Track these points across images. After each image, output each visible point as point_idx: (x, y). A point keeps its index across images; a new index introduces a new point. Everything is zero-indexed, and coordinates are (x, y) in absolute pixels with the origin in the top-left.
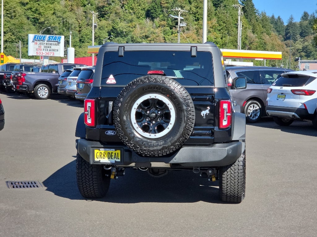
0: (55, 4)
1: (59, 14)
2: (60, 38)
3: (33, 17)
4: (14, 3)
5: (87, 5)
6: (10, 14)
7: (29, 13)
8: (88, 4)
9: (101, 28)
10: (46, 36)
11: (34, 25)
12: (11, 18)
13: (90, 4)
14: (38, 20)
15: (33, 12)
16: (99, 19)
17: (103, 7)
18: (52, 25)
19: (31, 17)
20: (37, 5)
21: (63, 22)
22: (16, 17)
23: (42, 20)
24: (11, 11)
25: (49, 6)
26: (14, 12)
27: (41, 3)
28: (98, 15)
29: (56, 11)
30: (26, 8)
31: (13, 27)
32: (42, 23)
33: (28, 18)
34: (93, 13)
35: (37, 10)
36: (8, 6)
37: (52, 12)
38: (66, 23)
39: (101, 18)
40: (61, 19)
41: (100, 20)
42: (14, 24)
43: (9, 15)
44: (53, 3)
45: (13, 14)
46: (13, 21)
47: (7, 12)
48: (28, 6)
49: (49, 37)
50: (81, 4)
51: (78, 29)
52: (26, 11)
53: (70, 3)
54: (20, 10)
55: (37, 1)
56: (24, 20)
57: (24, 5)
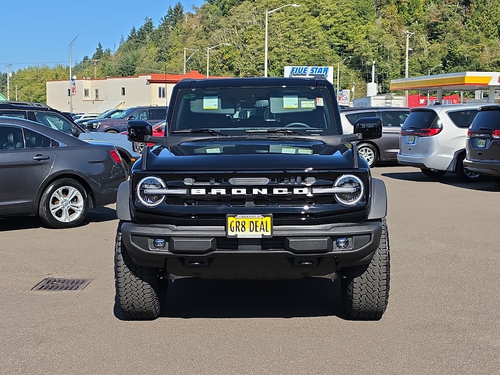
0: (369, 25)
1: (373, 38)
2: (326, 70)
3: (339, 44)
4: (314, 27)
5: (413, 24)
6: (308, 41)
7: (334, 39)
8: (414, 21)
9: (432, 54)
10: (307, 68)
11: (340, 55)
12: (309, 46)
13: (417, 21)
14: (345, 47)
15: (338, 37)
16: (430, 41)
17: (437, 24)
18: (364, 54)
19: (336, 44)
20: (344, 28)
21: (379, 49)
22: (316, 46)
23: (351, 47)
24: (309, 37)
25: (360, 29)
26: (314, 38)
27: (350, 24)
28: (429, 36)
29: (370, 35)
30: (329, 32)
31: (312, 59)
32: (350, 51)
33: (332, 47)
34: (408, 34)
35: (344, 34)
36: (306, 31)
37: (364, 36)
38: (383, 50)
39: (433, 40)
40: (376, 44)
41: (431, 43)
43: (308, 44)
44: (366, 23)
45: (313, 41)
46: (311, 52)
47: (305, 39)
48: (333, 30)
49: (312, 68)
50: (405, 21)
51: (399, 57)
52: (330, 36)
53: (389, 22)
54: (321, 35)
55: (345, 22)
56: (327, 49)
57: (326, 27)
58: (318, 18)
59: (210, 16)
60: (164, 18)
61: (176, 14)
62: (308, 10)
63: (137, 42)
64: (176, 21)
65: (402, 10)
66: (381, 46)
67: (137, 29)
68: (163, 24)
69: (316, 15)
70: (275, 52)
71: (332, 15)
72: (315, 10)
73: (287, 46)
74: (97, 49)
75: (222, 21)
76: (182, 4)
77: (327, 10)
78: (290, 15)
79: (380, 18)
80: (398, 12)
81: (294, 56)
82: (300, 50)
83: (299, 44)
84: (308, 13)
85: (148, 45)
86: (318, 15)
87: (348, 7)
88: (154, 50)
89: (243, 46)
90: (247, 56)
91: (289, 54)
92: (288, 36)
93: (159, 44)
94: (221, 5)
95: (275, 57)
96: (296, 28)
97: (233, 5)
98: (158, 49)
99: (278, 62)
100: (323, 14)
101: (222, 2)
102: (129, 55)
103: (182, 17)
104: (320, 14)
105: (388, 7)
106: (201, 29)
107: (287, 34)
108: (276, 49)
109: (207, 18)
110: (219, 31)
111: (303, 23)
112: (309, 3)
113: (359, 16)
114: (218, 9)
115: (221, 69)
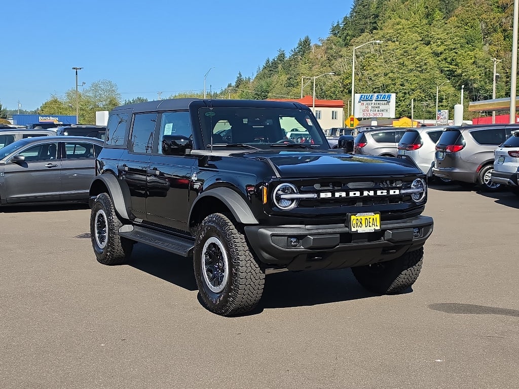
0: (476, 51)
1: (480, 63)
2: (389, 97)
3: (448, 69)
4: (426, 54)
6: (420, 67)
7: (444, 64)
10: (373, 95)
11: (449, 79)
12: (421, 72)
14: (454, 72)
15: (448, 63)
18: (472, 77)
19: (446, 69)
20: (454, 54)
21: (485, 73)
22: (427, 71)
23: (459, 71)
24: (421, 63)
25: (468, 55)
26: (425, 64)
29: (477, 60)
30: (439, 58)
31: (423, 82)
32: (459, 75)
33: (442, 71)
34: (495, 61)
35: (453, 61)
36: (418, 58)
37: (472, 61)
38: (489, 74)
40: (484, 68)
42: (425, 79)
43: (419, 69)
44: (474, 49)
45: (425, 67)
46: (423, 76)
47: (417, 65)
48: (443, 56)
51: (504, 79)
52: (440, 62)
53: (495, 48)
54: (432, 61)
55: (454, 49)
56: (437, 73)
57: (437, 55)
58: (429, 46)
59: (334, 47)
60: (293, 50)
61: (305, 45)
62: (421, 39)
63: (270, 71)
64: (304, 52)
65: (508, 38)
66: (488, 70)
67: (271, 60)
68: (293, 55)
69: (428, 43)
70: (389, 77)
71: (442, 43)
72: (426, 39)
73: (401, 71)
74: (238, 77)
75: (344, 51)
76: (310, 38)
77: (438, 39)
78: (404, 44)
79: (488, 45)
80: (504, 40)
81: (407, 80)
82: (413, 75)
83: (412, 70)
84: (421, 42)
85: (280, 73)
86: (429, 43)
87: (457, 36)
88: (284, 78)
89: (361, 72)
90: (365, 81)
91: (402, 78)
92: (402, 63)
93: (289, 72)
94: (343, 37)
95: (390, 82)
96: (409, 56)
97: (354, 37)
98: (288, 76)
99: (393, 86)
100: (434, 43)
101: (345, 35)
102: (263, 83)
103: (309, 48)
104: (432, 43)
105: (495, 35)
106: (325, 58)
107: (401, 61)
108: (391, 75)
109: (331, 49)
110: (340, 60)
111: (415, 51)
112: (422, 33)
113: (468, 44)
114: (340, 40)
115: (342, 92)
